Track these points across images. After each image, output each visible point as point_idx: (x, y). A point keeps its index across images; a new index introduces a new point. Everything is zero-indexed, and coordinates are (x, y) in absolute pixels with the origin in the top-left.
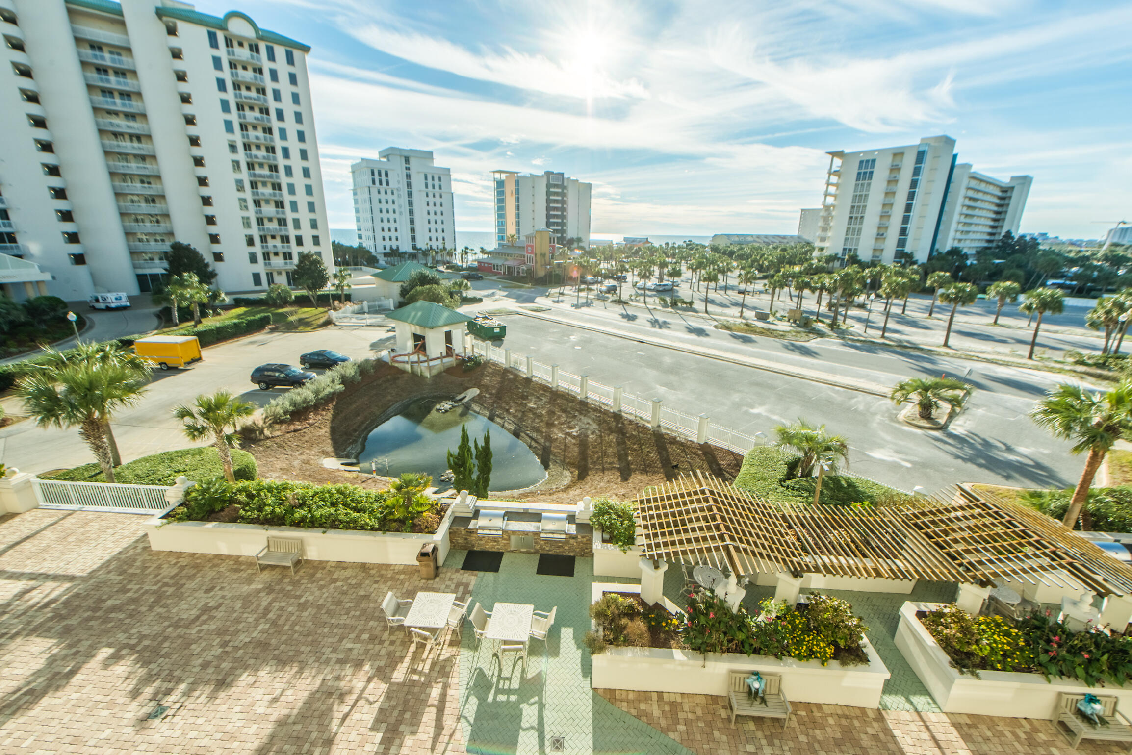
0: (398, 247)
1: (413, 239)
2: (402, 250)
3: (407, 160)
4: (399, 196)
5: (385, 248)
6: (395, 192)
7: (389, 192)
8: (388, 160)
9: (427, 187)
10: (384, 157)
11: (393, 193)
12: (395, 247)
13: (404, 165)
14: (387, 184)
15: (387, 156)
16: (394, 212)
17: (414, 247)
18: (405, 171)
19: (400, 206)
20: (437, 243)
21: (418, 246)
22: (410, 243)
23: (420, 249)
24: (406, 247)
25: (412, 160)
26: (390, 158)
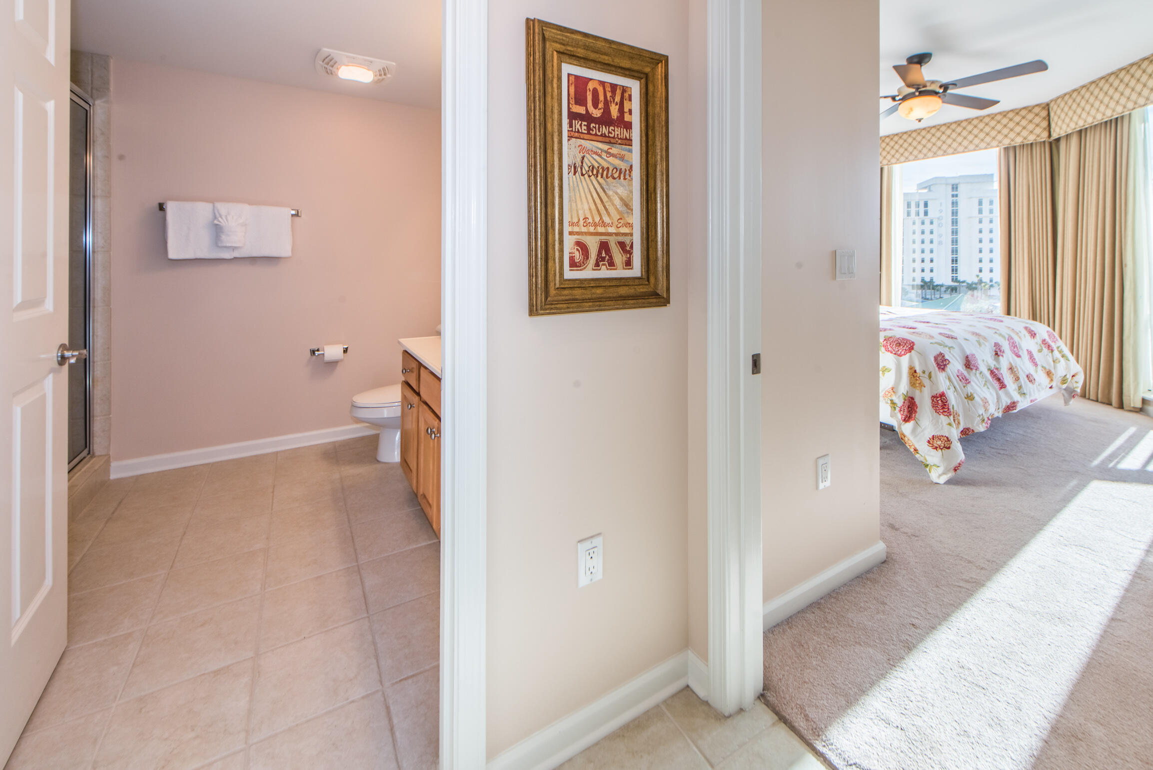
0: (932, 279)
1: (954, 270)
2: (937, 282)
3: (955, 187)
4: (940, 225)
5: (914, 280)
6: (935, 222)
7: (927, 222)
8: (930, 190)
9: (980, 211)
10: (925, 188)
11: (932, 223)
12: (927, 279)
13: (950, 193)
14: (926, 213)
15: (929, 187)
16: (932, 242)
17: (955, 280)
18: (950, 199)
19: (940, 236)
20: (991, 275)
21: (961, 278)
22: (950, 275)
23: (964, 282)
24: (943, 278)
25: (961, 188)
26: (932, 188)
